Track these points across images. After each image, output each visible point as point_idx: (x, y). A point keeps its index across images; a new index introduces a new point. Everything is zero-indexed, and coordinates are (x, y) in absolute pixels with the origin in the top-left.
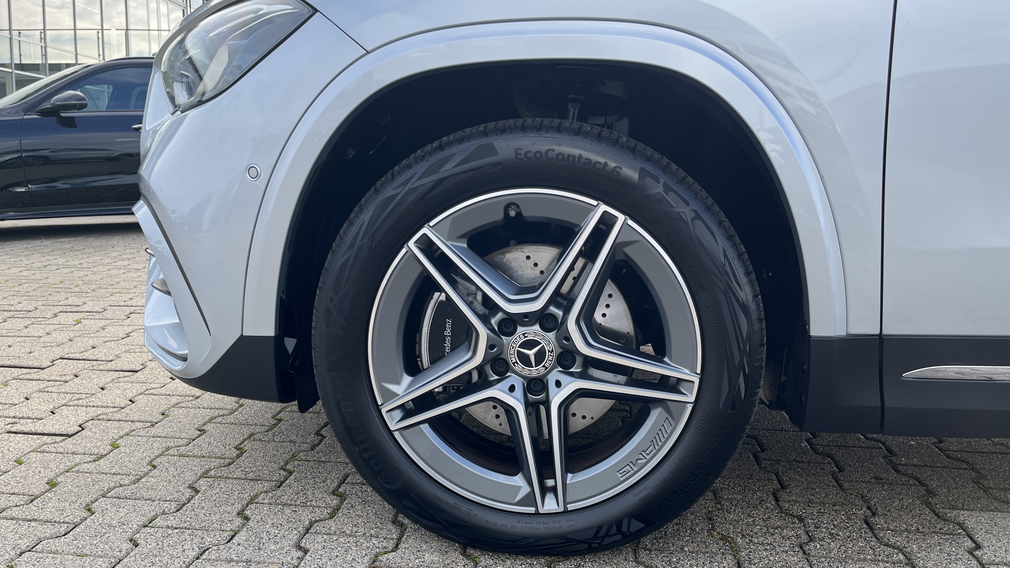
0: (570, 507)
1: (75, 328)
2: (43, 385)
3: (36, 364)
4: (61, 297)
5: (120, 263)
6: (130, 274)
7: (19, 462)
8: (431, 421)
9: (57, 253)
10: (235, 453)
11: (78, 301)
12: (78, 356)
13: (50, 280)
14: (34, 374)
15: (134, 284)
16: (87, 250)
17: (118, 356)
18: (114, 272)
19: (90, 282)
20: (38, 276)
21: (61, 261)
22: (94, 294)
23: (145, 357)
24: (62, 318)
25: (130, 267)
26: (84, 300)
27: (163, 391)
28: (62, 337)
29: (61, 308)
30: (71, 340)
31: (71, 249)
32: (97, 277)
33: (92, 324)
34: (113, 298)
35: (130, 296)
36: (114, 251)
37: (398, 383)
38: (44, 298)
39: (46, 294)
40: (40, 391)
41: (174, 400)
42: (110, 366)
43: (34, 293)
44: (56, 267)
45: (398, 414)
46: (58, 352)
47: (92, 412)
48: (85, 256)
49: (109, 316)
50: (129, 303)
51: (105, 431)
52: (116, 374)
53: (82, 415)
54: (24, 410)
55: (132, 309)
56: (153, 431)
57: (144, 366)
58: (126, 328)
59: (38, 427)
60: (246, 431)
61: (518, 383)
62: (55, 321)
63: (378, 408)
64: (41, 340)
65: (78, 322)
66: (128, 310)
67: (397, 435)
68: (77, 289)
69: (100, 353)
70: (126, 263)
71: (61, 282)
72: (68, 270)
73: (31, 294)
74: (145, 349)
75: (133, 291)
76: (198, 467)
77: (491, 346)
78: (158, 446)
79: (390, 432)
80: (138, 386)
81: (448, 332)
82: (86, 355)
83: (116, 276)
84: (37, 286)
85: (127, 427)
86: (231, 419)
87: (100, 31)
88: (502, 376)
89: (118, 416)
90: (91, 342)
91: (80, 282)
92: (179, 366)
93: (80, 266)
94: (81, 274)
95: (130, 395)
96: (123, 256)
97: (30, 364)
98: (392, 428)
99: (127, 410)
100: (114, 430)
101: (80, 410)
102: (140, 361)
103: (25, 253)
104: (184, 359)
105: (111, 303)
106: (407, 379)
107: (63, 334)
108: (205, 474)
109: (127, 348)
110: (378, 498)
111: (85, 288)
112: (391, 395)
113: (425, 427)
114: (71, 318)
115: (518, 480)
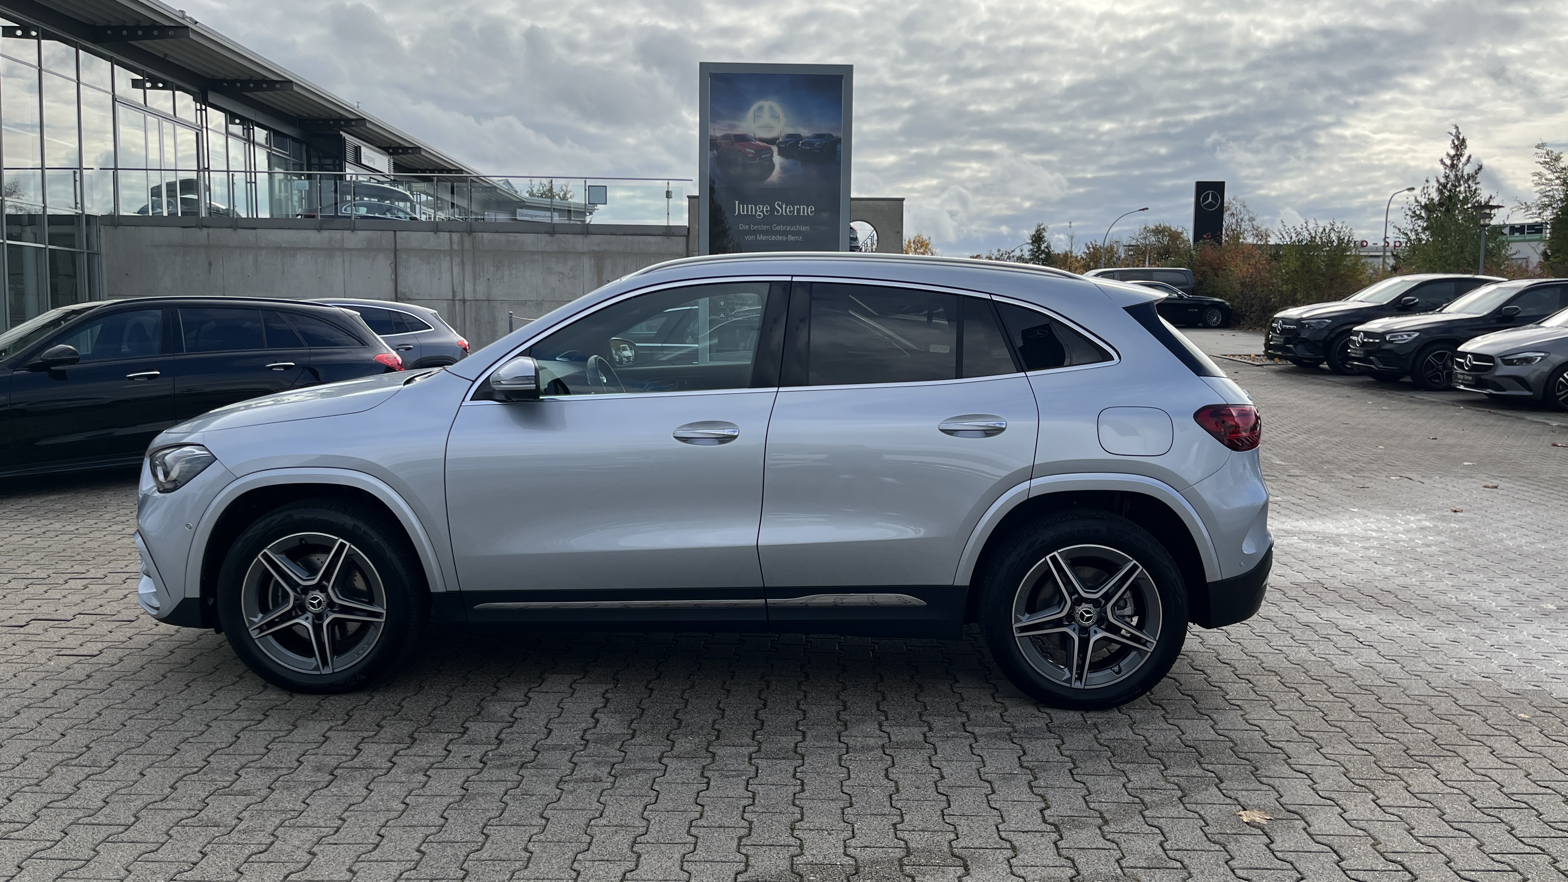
0: (336, 671)
1: (84, 591)
2: (71, 631)
3: (63, 618)
4: (66, 565)
5: (115, 528)
6: (124, 540)
7: (68, 668)
8: (273, 634)
9: (50, 515)
10: (190, 661)
11: (82, 569)
12: (91, 612)
13: (53, 549)
14: (63, 624)
15: (129, 551)
16: (81, 512)
17: (119, 612)
18: (109, 538)
19: (89, 550)
20: (41, 544)
21: (57, 525)
22: (94, 561)
23: (138, 612)
24: (72, 583)
25: (124, 532)
26: (87, 567)
27: (150, 632)
28: (76, 598)
29: (70, 576)
30: (83, 601)
31: (64, 511)
32: (94, 544)
33: (99, 589)
34: (111, 565)
35: (126, 563)
36: (107, 512)
37: (256, 617)
38: (53, 567)
39: (53, 562)
40: (70, 634)
41: (157, 637)
42: (114, 618)
43: (42, 562)
44: (54, 534)
45: (257, 631)
46: (76, 610)
47: (106, 644)
48: (79, 520)
49: (109, 582)
50: (125, 570)
51: (115, 653)
52: (119, 623)
53: (100, 646)
54: (63, 644)
55: (128, 575)
56: (143, 653)
57: (138, 617)
58: (123, 591)
59: (74, 652)
60: (199, 652)
61: (310, 615)
62: (66, 586)
63: (247, 629)
64: (61, 601)
65: (86, 587)
66: (125, 576)
67: (257, 641)
68: (79, 557)
69: (107, 610)
70: (120, 527)
71: (64, 550)
72: (66, 537)
73: (40, 562)
74: (139, 607)
75: (129, 557)
76: (167, 668)
77: (296, 599)
78: (145, 660)
79: (253, 640)
80: (134, 630)
81: (280, 594)
82: (97, 611)
83: (111, 542)
84: (43, 554)
85: (128, 652)
86: (191, 646)
87: (78, 171)
88: (304, 613)
89: (122, 646)
90: (99, 602)
91: (81, 550)
92: (155, 612)
93: (76, 532)
94: (80, 541)
95: (129, 635)
96: (117, 519)
97: (59, 618)
98: (254, 637)
99: (127, 643)
100: (120, 653)
101: (98, 644)
102: (135, 614)
103: (19, 517)
104: (157, 609)
105: (110, 570)
106: (260, 615)
107: (77, 597)
108: (171, 671)
109: (125, 606)
110: (257, 677)
111: (86, 556)
112: (253, 623)
113: (270, 638)
114: (80, 584)
115: (313, 659)
